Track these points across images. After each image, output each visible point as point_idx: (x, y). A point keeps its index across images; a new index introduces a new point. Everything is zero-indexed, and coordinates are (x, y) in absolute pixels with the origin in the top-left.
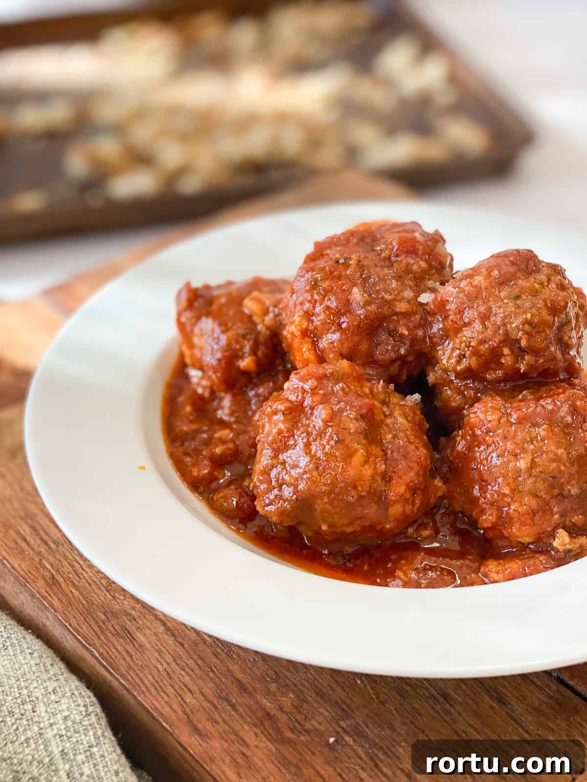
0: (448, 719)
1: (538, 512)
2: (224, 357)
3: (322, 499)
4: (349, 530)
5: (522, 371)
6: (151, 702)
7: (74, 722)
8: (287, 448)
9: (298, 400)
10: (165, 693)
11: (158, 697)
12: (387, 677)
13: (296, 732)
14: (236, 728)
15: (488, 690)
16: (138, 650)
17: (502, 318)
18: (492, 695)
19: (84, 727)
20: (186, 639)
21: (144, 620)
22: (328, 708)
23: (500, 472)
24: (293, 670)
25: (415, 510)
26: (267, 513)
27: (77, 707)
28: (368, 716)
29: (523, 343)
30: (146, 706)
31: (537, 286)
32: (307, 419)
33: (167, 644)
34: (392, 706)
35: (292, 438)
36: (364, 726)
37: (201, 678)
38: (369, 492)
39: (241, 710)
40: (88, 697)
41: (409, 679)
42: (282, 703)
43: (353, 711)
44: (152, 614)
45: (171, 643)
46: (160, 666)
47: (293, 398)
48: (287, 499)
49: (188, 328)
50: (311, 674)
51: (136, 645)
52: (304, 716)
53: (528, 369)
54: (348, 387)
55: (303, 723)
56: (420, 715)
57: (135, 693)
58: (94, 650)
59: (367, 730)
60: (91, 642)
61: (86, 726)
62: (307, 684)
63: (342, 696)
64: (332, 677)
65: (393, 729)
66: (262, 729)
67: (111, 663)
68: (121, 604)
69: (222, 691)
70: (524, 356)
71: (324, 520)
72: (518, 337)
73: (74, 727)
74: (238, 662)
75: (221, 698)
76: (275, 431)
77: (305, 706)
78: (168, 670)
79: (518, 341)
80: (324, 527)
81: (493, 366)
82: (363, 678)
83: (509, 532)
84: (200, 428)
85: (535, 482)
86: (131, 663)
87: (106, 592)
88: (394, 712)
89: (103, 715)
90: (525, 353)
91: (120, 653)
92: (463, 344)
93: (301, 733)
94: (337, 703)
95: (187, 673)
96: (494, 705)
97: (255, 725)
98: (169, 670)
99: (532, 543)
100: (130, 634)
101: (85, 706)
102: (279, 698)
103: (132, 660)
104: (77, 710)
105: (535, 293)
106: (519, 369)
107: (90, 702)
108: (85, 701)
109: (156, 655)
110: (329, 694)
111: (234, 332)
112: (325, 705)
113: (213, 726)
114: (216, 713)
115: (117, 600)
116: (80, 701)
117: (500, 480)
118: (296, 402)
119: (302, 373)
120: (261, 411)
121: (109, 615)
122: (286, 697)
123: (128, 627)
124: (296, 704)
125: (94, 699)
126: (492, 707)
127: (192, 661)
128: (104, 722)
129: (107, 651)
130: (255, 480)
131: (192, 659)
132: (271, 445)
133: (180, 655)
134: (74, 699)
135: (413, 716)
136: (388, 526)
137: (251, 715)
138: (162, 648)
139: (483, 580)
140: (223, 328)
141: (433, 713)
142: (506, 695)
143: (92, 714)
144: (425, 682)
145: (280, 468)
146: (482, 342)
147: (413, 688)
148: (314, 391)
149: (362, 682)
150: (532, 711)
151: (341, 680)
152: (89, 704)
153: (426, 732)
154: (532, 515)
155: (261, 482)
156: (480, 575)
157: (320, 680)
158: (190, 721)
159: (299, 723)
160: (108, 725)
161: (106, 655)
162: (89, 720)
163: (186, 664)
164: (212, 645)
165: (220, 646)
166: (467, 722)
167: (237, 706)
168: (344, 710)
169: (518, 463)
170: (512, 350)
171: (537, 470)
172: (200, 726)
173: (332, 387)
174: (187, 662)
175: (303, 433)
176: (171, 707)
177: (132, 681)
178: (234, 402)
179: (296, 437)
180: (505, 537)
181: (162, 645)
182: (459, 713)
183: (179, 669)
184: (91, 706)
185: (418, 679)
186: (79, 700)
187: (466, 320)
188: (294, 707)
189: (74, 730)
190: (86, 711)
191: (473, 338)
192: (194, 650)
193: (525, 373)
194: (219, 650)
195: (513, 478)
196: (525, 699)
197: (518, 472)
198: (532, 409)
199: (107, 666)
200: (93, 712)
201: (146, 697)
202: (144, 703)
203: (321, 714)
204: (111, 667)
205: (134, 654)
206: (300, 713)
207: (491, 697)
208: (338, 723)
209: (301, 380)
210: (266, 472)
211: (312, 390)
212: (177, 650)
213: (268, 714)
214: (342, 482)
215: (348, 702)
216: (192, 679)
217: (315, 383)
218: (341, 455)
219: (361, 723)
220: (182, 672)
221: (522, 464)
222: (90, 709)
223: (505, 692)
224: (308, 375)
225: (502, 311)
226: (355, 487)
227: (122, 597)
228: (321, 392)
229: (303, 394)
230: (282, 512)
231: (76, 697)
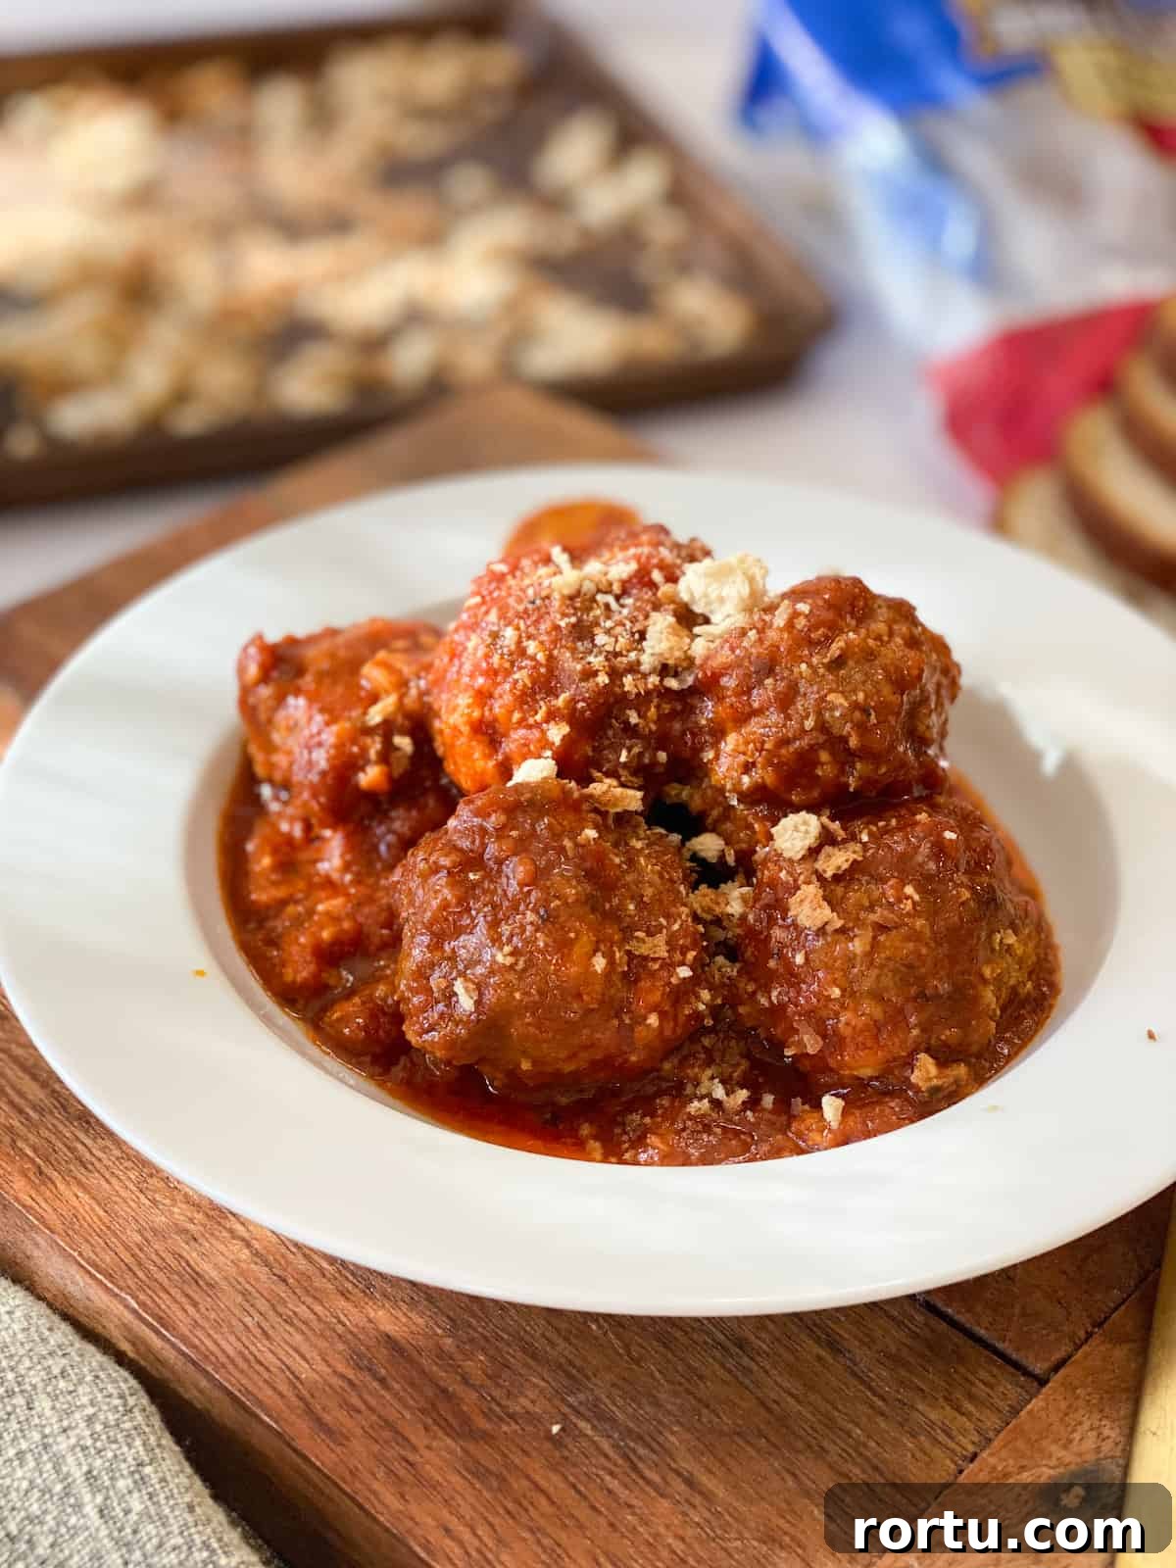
0: (747, 1382)
1: (885, 1025)
2: (333, 768)
3: (522, 1016)
4: (568, 1068)
5: (851, 790)
6: (239, 1381)
7: (106, 1425)
8: (459, 931)
9: (475, 848)
10: (262, 1364)
11: (250, 1372)
12: (641, 1318)
13: (495, 1419)
14: (391, 1419)
15: (811, 1330)
16: (206, 1292)
17: (816, 700)
18: (819, 1338)
19: (125, 1433)
20: (289, 1270)
21: (214, 1241)
22: (545, 1376)
23: (821, 961)
24: (480, 1314)
25: (679, 1031)
26: (426, 1045)
27: (108, 1400)
28: (613, 1385)
29: (853, 742)
30: (230, 1388)
31: (871, 642)
32: (491, 881)
33: (257, 1279)
34: (654, 1364)
35: (465, 917)
36: (607, 1401)
37: (322, 1335)
38: (602, 1002)
39: (396, 1386)
40: (126, 1382)
41: (681, 1319)
42: (467, 1370)
43: (588, 1379)
44: (224, 1228)
45: (263, 1278)
46: (248, 1320)
47: (465, 844)
48: (461, 1021)
49: (263, 716)
50: (512, 1320)
51: (201, 1283)
52: (504, 1391)
53: (862, 786)
54: (560, 824)
55: (504, 1402)
56: (701, 1377)
57: (209, 1369)
58: (128, 1298)
59: (614, 1409)
60: (121, 1283)
61: (127, 1430)
62: (506, 1337)
63: (566, 1353)
64: (549, 1323)
65: (657, 1404)
66: (434, 1415)
67: (161, 1318)
68: (167, 1214)
69: (360, 1356)
70: (854, 763)
71: (525, 1053)
72: (845, 733)
73: (107, 1433)
74: (384, 1305)
75: (361, 1368)
76: (435, 903)
77: (505, 1374)
78: (263, 1325)
79: (844, 740)
80: (526, 1065)
81: (804, 781)
82: (601, 1321)
83: (837, 1061)
84: (291, 895)
85: (878, 977)
86: (197, 1316)
87: (138, 1194)
88: (657, 1374)
89: (153, 1409)
90: (856, 759)
91: (176, 1301)
92: (751, 746)
93: (501, 1419)
94: (560, 1366)
95: (297, 1329)
96: (823, 1353)
97: (423, 1411)
98: (266, 1325)
99: (877, 1078)
100: (189, 1265)
101: (122, 1396)
102: (460, 1363)
103: (198, 1311)
104: (108, 1404)
105: (870, 656)
106: (847, 785)
107: (129, 1388)
108: (119, 1387)
109: (239, 1299)
110: (546, 1352)
111: (347, 725)
112: (539, 1369)
113: (351, 1417)
114: (353, 1394)
115: (161, 1207)
116: (111, 1389)
117: (821, 974)
118: (472, 851)
119: (479, 803)
120: (404, 866)
121: (149, 1235)
122: (471, 1360)
123: (185, 1254)
124: (490, 1372)
125: (133, 1382)
126: (819, 1358)
127: (304, 1307)
128: (156, 1421)
129: (151, 1297)
130: (402, 987)
131: (303, 1303)
132: (429, 927)
133: (281, 1298)
134: (101, 1385)
135: (688, 1380)
136: (633, 1058)
137: (415, 1395)
138: (250, 1288)
139: (797, 1146)
140: (326, 717)
141: (721, 1372)
142: (840, 1336)
143: (136, 1410)
144: (705, 1322)
145: (445, 967)
146: (784, 742)
147: (686, 1333)
148: (501, 832)
149: (600, 1327)
150: (884, 1360)
151: (564, 1326)
152: (127, 1392)
153: (712, 1407)
154: (875, 1031)
155: (415, 992)
156: (790, 1135)
157: (528, 1328)
158: (309, 1410)
159: (499, 1404)
160: (163, 1426)
161: (152, 1305)
162: (131, 1420)
163: (295, 1313)
164: (336, 1279)
165: (351, 1278)
166: (781, 1387)
167: (389, 1380)
168: (572, 1376)
169: (850, 945)
170: (832, 754)
171: (883, 955)
172: (327, 1418)
173: (533, 825)
174: (297, 1310)
175: (485, 905)
176: (275, 1389)
177: (203, 1348)
178: (350, 845)
179: (473, 913)
180: (832, 1070)
181: (248, 1283)
182: (766, 1372)
183: (283, 1323)
184: (131, 1395)
185: (697, 1320)
186: (109, 1386)
187: (756, 705)
188: (486, 1375)
189: (108, 1438)
190: (125, 1405)
191: (768, 736)
192: (305, 1288)
193: (856, 791)
194: (350, 1286)
195: (843, 970)
196: (873, 1341)
197: (850, 959)
198: (871, 851)
199: (155, 1324)
200: (136, 1405)
201: (230, 1373)
202: (227, 1385)
203: (535, 1386)
204: (162, 1326)
205: (200, 1301)
206: (498, 1385)
207: (818, 1341)
208: (563, 1400)
209: (477, 813)
210: (422, 973)
211: (496, 830)
212: (276, 1289)
213: (444, 1391)
214: (557, 987)
215: (578, 1362)
216: (307, 1339)
217: (503, 818)
218: (554, 942)
219: (603, 1397)
220: (288, 1328)
221: (857, 946)
222: (131, 1401)
223: (842, 1332)
224: (492, 805)
225: (815, 688)
226: (579, 996)
227: (167, 1202)
228: (514, 833)
229: (482, 838)
230: (451, 1043)
231: (102, 1381)
